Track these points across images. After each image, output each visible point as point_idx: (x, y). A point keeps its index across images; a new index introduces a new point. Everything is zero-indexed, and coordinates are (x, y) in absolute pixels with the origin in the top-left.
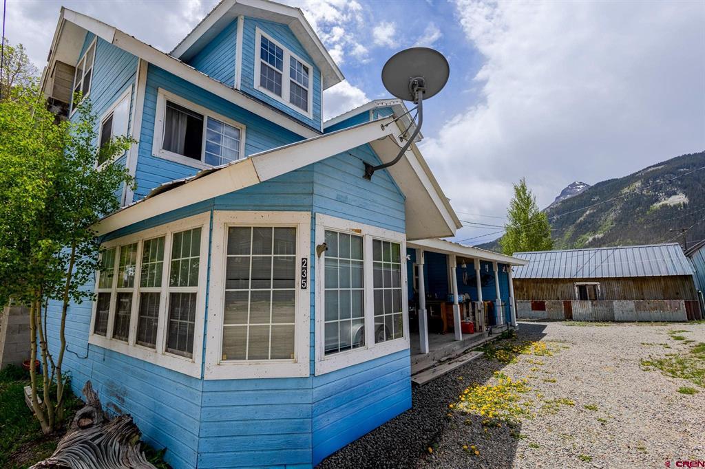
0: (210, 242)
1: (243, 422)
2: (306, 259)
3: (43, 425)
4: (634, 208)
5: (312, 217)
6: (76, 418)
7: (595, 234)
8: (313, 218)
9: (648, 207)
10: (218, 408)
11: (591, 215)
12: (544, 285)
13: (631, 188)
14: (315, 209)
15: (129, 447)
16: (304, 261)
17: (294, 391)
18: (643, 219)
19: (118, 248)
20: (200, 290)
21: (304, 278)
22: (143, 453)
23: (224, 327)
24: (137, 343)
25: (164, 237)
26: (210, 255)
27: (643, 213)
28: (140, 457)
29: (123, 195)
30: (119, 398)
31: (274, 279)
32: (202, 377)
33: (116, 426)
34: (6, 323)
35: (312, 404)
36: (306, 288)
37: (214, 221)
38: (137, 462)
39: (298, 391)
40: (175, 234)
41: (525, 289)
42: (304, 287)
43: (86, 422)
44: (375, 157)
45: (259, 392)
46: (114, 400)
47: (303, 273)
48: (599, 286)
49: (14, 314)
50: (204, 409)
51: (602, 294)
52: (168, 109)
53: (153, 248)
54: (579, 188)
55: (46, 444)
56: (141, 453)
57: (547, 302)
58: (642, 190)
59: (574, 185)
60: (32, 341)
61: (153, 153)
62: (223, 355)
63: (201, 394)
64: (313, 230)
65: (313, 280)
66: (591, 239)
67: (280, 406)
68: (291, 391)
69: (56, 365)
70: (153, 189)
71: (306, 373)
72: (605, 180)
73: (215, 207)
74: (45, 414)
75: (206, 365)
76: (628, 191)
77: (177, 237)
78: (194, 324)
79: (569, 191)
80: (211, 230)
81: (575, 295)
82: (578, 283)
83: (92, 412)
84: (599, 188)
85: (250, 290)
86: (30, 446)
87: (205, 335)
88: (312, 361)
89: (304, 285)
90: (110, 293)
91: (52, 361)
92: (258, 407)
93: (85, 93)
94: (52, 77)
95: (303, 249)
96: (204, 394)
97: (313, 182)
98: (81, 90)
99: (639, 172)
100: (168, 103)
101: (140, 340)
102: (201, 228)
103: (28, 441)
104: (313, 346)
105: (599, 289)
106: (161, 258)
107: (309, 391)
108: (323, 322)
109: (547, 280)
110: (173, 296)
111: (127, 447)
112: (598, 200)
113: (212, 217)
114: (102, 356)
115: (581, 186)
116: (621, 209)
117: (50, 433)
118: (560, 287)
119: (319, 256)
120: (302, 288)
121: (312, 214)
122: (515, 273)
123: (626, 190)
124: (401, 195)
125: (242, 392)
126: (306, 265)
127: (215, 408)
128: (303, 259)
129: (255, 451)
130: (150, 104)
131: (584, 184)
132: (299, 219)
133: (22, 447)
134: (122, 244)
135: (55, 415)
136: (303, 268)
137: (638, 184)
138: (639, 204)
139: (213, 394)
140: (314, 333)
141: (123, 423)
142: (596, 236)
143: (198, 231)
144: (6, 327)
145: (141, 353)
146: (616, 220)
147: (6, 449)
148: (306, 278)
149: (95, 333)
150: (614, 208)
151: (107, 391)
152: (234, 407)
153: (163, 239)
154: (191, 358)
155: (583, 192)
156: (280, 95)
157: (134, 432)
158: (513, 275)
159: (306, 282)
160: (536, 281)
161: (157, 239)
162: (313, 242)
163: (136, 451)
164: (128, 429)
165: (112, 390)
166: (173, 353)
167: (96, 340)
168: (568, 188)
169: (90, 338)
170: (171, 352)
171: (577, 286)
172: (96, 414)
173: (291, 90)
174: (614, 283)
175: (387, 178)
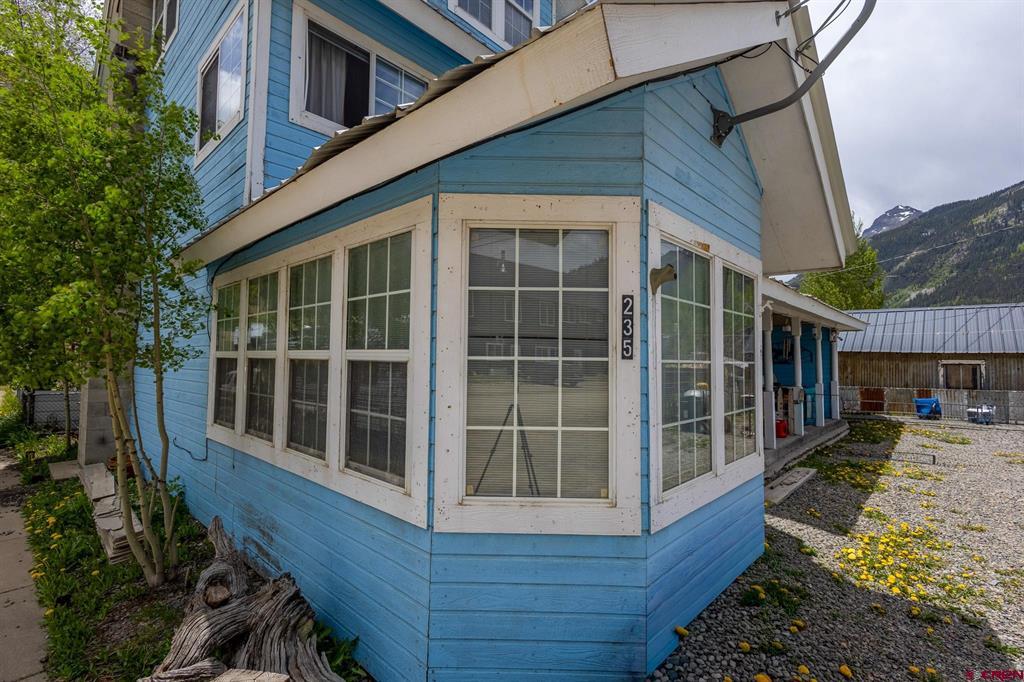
0: (434, 260)
1: (512, 615)
2: (632, 297)
3: (147, 571)
4: (991, 248)
5: (642, 209)
6: (200, 585)
7: (921, 287)
8: (645, 212)
9: (1015, 245)
10: (462, 586)
11: (919, 259)
12: (884, 364)
13: (990, 215)
14: (648, 193)
15: (299, 644)
16: (627, 302)
17: (608, 562)
18: (1002, 266)
19: (244, 282)
20: (416, 356)
21: (628, 338)
22: (324, 653)
23: (468, 431)
24: (288, 446)
25: (330, 257)
26: (434, 286)
27: (1005, 255)
28: (320, 665)
29: (247, 190)
30: (264, 533)
31: (563, 338)
32: (430, 526)
33: (271, 603)
34: (86, 400)
35: (646, 588)
36: (631, 358)
37: (441, 214)
38: (316, 676)
39: (616, 562)
40: (351, 251)
41: (849, 370)
42: (627, 355)
43: (218, 594)
44: (726, 101)
45: (540, 560)
46: (255, 535)
47: (625, 327)
48: (983, 368)
49: (96, 387)
50: (437, 586)
51: (988, 380)
52: (311, 35)
53: (307, 280)
54: (903, 216)
55: (154, 606)
56: (320, 655)
57: (887, 391)
58: (1006, 219)
59: (896, 211)
60: (115, 435)
61: (290, 118)
62: (467, 484)
63: (428, 557)
64: (644, 237)
65: (645, 342)
66: (913, 295)
67: (583, 588)
68: (604, 561)
69: (159, 474)
70: (317, 148)
71: (634, 528)
72: (947, 203)
73: (442, 187)
74: (148, 555)
75: (438, 503)
76: (984, 221)
77: (356, 255)
78: (404, 423)
79: (885, 220)
80: (435, 235)
81: (938, 380)
82: (945, 362)
83: (227, 573)
84: (936, 216)
85: (516, 358)
86: (129, 608)
87: (431, 445)
88: (646, 505)
89: (627, 350)
90: (236, 359)
91: (152, 469)
92: (540, 588)
93: (169, 32)
94: (118, 11)
95: (625, 278)
96: (434, 558)
97: (642, 134)
98: (164, 26)
99: (1007, 189)
100: (312, 25)
101: (293, 440)
102: (410, 232)
103: (126, 598)
104: (646, 476)
105: (984, 372)
106: (326, 295)
107: (641, 563)
108: (661, 427)
109: (890, 356)
110: (355, 367)
111: (296, 645)
112: (932, 234)
113: (435, 209)
114: (229, 461)
115: (907, 213)
116: (968, 249)
117: (158, 586)
118: (912, 367)
119: (654, 294)
120: (624, 357)
121: (642, 203)
122: (845, 342)
123: (981, 219)
124: (756, 184)
125: (506, 559)
126: (631, 310)
127: (455, 586)
128: (624, 297)
129: (536, 670)
130: (281, 25)
131: (912, 210)
132: (617, 212)
133: (116, 609)
134: (252, 276)
135: (164, 557)
136: (624, 317)
137: (1003, 209)
138: (1000, 241)
139: (453, 559)
140: (648, 449)
141: (284, 596)
142: (923, 291)
143: (402, 241)
144: (86, 406)
145: (298, 463)
146: (958, 266)
147: (90, 614)
148: (631, 336)
149: (215, 422)
150: (956, 248)
151: (242, 518)
152: (494, 586)
153: (326, 261)
154: (402, 486)
155: (910, 222)
156: (489, 26)
157: (304, 615)
158: (839, 347)
159: (631, 344)
160: (870, 356)
161: (315, 262)
162: (644, 263)
163: (312, 651)
164: (293, 609)
165: (249, 516)
166: (360, 471)
167: (218, 433)
168: (884, 216)
169: (208, 430)
170: (356, 469)
171: (943, 365)
172: (234, 576)
173: (506, 18)
174: (1012, 362)
175: (742, 150)
